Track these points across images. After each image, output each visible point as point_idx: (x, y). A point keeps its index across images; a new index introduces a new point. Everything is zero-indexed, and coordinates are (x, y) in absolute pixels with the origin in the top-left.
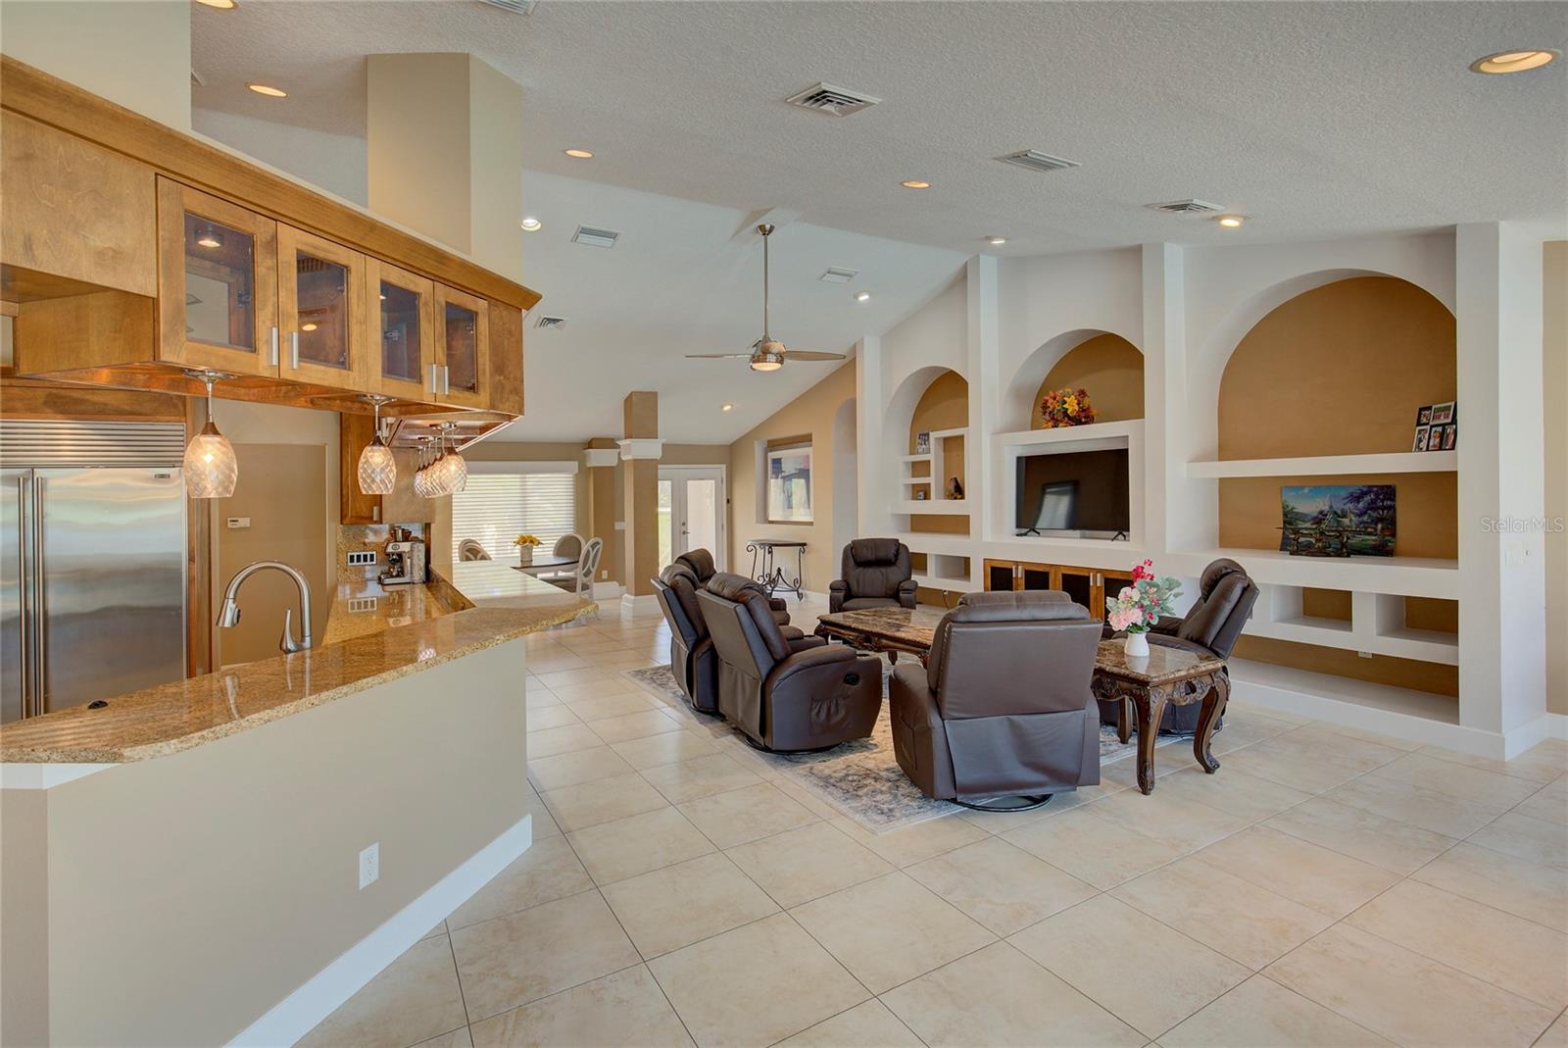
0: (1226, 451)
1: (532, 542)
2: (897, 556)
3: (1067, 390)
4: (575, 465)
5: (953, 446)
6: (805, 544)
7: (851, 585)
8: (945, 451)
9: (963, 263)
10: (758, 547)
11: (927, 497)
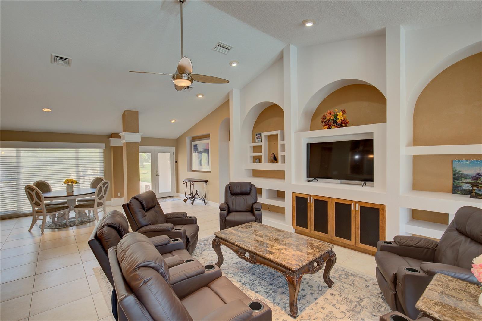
0: (416, 141)
1: (72, 182)
2: (250, 190)
3: (335, 110)
4: (104, 145)
5: (272, 139)
6: (207, 181)
7: (229, 205)
8: (268, 141)
9: (281, 49)
10: (187, 182)
11: (260, 161)
